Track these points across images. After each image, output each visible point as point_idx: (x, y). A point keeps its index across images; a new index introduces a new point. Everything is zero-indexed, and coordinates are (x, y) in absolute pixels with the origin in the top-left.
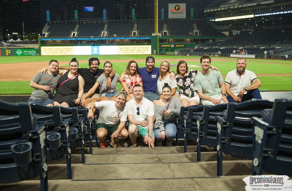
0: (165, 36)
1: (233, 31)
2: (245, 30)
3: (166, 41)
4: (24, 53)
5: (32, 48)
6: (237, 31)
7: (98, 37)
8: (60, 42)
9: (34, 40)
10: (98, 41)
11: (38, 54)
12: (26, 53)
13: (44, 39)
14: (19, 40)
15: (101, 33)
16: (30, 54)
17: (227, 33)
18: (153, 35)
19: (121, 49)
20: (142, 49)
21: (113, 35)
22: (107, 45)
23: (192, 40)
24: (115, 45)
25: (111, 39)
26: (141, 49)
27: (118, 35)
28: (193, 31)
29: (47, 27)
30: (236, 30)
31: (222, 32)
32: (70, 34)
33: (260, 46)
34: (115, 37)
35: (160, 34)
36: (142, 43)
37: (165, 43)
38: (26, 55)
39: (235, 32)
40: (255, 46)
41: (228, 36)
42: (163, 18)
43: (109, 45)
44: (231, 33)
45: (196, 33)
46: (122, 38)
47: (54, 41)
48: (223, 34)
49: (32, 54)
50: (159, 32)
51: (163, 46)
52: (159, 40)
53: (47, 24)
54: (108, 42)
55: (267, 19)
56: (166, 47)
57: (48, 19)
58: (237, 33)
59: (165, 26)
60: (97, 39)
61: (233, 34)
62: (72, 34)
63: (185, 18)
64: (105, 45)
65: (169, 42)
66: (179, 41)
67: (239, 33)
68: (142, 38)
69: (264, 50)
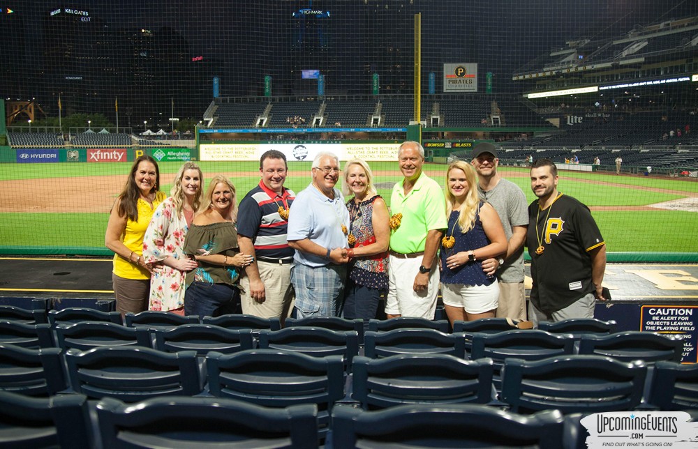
0: (433, 126)
1: (569, 117)
2: (592, 116)
3: (436, 135)
4: (169, 156)
5: (183, 147)
6: (576, 117)
7: (306, 128)
8: (235, 137)
9: (188, 132)
10: (307, 134)
11: (195, 159)
12: (172, 156)
13: (206, 131)
14: (161, 132)
15: (313, 120)
16: (179, 158)
17: (556, 122)
18: (411, 123)
19: (349, 150)
20: (390, 151)
21: (334, 124)
22: (322, 143)
23: (488, 134)
24: (338, 143)
25: (330, 130)
26: (388, 150)
27: (344, 124)
28: (489, 117)
29: (212, 108)
30: (574, 115)
31: (547, 120)
32: (253, 121)
33: (613, 148)
34: (337, 127)
35: (425, 123)
36: (390, 138)
37: (433, 139)
38: (172, 161)
39: (572, 120)
40: (603, 148)
41: (558, 126)
42: (432, 90)
43: (326, 143)
44: (563, 121)
45: (496, 121)
46: (352, 130)
47: (225, 134)
48: (548, 122)
49: (183, 158)
50: (423, 117)
51: (429, 145)
52: (422, 133)
53: (213, 103)
54: (325, 135)
55: (637, 95)
56: (436, 147)
57: (216, 94)
58: (576, 122)
59: (436, 106)
60: (304, 130)
61: (569, 123)
62: (259, 121)
63: (476, 91)
64: (319, 143)
65: (443, 137)
66: (462, 136)
67: (579, 122)
68: (389, 130)
69: (617, 155)
